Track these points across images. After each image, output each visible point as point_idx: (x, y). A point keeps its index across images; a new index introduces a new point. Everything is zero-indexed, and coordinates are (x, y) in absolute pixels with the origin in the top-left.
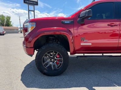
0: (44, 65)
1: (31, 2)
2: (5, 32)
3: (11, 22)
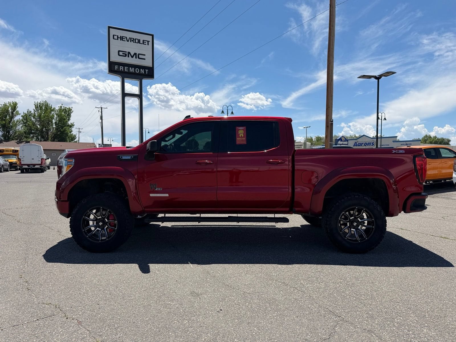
0: (86, 233)
1: (132, 70)
2: (48, 161)
3: (72, 126)
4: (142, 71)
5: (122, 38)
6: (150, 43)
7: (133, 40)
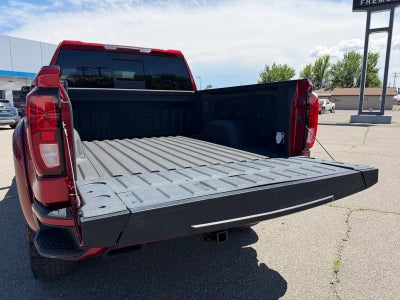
3: (377, 72)
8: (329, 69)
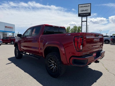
4: (87, 14)
5: (82, 7)
6: (90, 6)
7: (85, 6)
8: (70, 30)
